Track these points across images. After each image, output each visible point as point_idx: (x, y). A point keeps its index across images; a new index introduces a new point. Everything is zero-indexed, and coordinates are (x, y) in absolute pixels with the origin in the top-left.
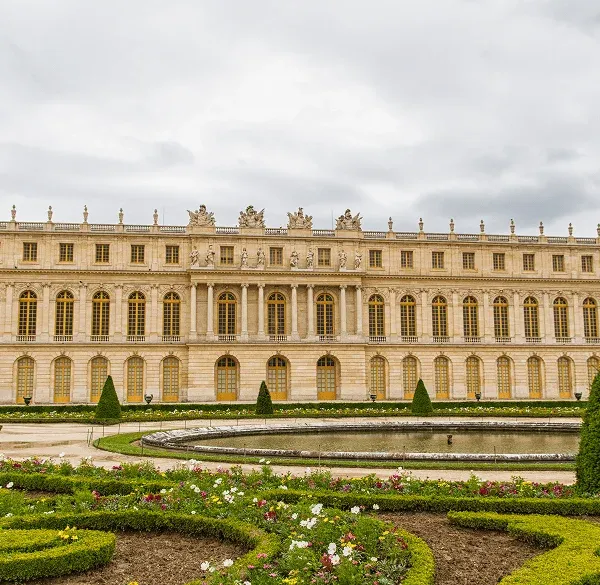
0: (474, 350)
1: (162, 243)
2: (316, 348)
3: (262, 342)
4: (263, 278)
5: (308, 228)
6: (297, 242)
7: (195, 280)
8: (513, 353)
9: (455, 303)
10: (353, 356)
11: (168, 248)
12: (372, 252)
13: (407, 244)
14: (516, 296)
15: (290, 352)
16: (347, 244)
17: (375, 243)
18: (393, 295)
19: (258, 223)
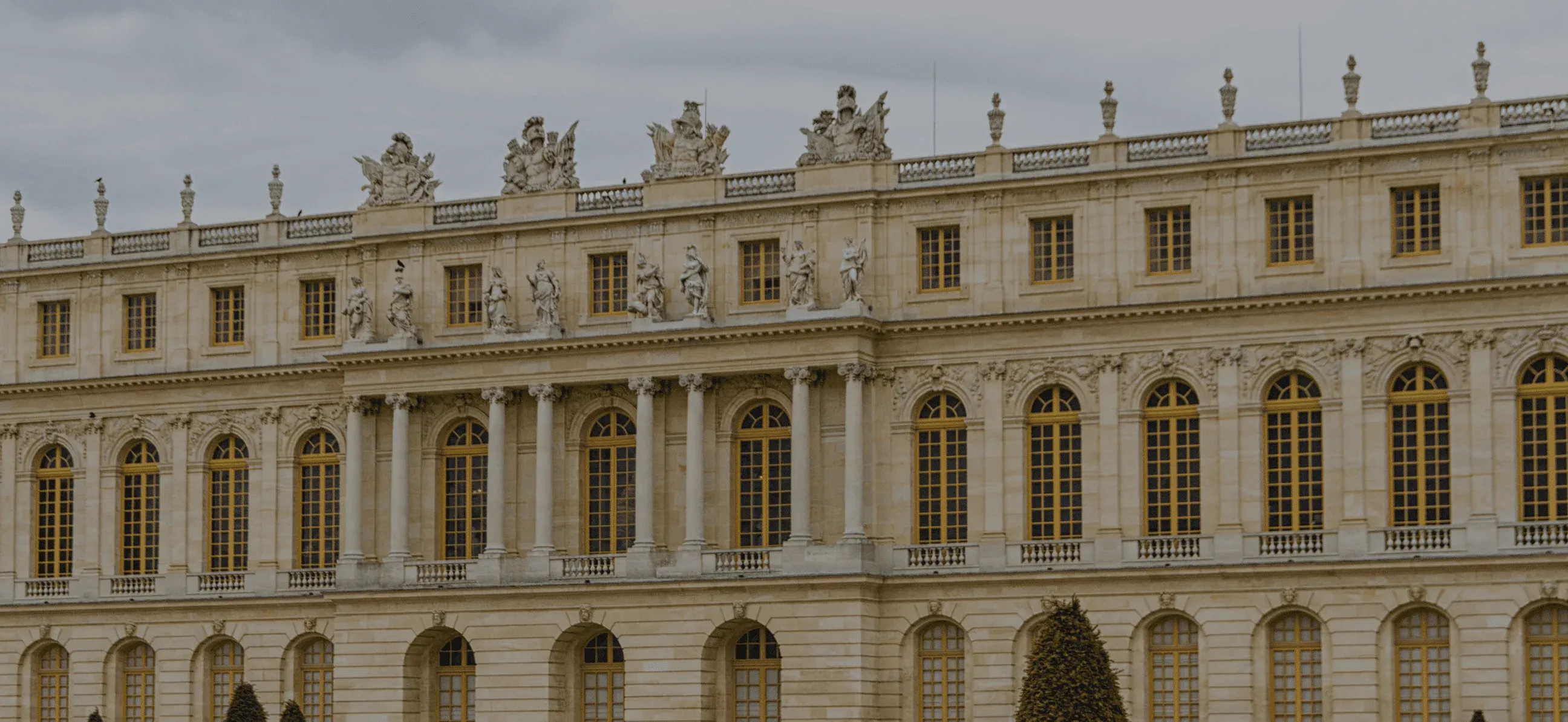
0: (1290, 585)
1: (290, 273)
2: (702, 599)
3: (538, 583)
4: (546, 365)
5: (709, 171)
6: (672, 228)
7: (357, 385)
8: (1452, 594)
9: (1227, 401)
10: (823, 624)
11: (308, 285)
12: (925, 233)
13: (1052, 190)
14: (1480, 359)
15: (621, 614)
16: (833, 214)
17: (937, 199)
18: (994, 390)
19: (557, 171)
